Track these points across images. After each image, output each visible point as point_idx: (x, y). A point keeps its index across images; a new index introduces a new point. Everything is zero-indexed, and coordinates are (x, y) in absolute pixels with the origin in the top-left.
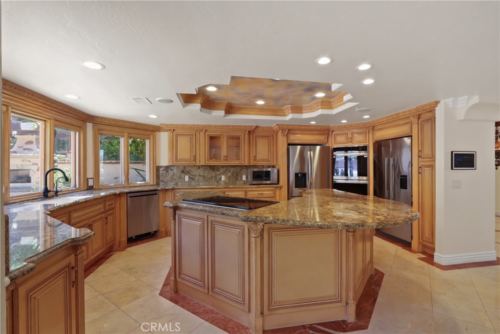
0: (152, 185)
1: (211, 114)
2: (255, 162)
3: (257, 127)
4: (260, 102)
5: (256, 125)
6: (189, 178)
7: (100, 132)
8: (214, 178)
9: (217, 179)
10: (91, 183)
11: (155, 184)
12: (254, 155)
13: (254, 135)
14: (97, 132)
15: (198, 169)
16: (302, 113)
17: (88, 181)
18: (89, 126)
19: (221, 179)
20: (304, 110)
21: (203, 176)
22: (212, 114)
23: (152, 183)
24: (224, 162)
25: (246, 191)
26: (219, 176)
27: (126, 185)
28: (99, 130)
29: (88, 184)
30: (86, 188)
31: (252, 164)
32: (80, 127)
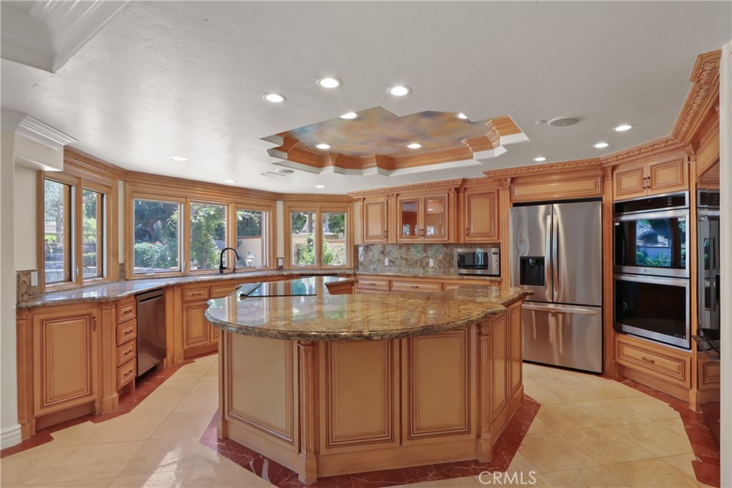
0: (348, 269)
1: (362, 174)
2: (467, 238)
3: (464, 181)
4: (414, 146)
5: (460, 177)
6: (390, 261)
7: (291, 209)
8: (419, 263)
9: (424, 264)
10: (281, 263)
11: (352, 267)
12: (467, 226)
13: (467, 193)
14: (287, 210)
15: (400, 248)
16: (492, 148)
17: (277, 261)
18: (280, 205)
19: (428, 264)
20: (494, 141)
21: (405, 259)
22: (364, 175)
23: (349, 267)
24: (420, 239)
25: (443, 283)
26: (426, 260)
27: (318, 267)
28: (289, 207)
29: (277, 264)
30: (275, 268)
31: (462, 241)
32: (269, 207)
